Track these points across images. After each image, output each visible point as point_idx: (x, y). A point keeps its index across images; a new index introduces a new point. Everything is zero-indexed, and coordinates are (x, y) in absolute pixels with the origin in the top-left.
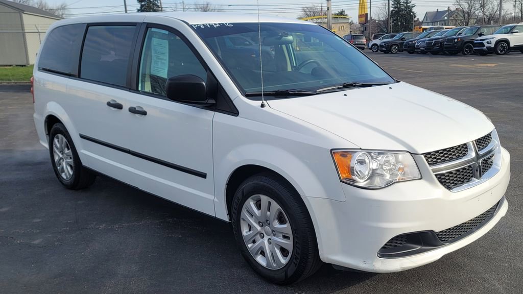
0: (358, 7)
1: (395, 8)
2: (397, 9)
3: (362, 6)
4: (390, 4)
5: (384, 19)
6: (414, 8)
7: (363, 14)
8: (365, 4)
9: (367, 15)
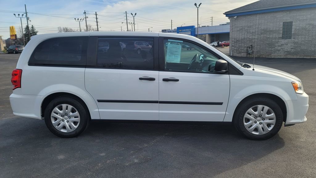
0: (9, 31)
1: (27, 32)
2: (28, 33)
3: (12, 30)
4: (23, 30)
5: (21, 37)
6: (37, 33)
7: (14, 35)
8: (14, 29)
9: (16, 35)
